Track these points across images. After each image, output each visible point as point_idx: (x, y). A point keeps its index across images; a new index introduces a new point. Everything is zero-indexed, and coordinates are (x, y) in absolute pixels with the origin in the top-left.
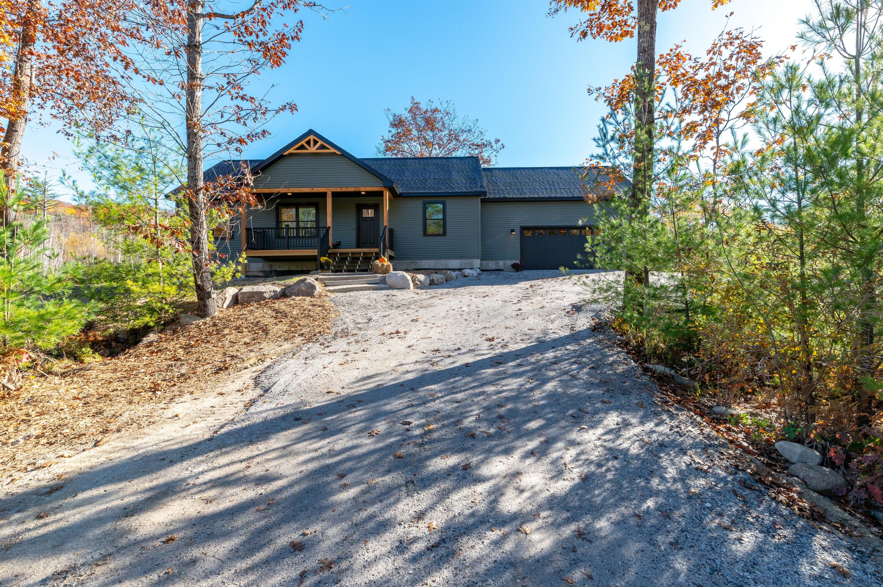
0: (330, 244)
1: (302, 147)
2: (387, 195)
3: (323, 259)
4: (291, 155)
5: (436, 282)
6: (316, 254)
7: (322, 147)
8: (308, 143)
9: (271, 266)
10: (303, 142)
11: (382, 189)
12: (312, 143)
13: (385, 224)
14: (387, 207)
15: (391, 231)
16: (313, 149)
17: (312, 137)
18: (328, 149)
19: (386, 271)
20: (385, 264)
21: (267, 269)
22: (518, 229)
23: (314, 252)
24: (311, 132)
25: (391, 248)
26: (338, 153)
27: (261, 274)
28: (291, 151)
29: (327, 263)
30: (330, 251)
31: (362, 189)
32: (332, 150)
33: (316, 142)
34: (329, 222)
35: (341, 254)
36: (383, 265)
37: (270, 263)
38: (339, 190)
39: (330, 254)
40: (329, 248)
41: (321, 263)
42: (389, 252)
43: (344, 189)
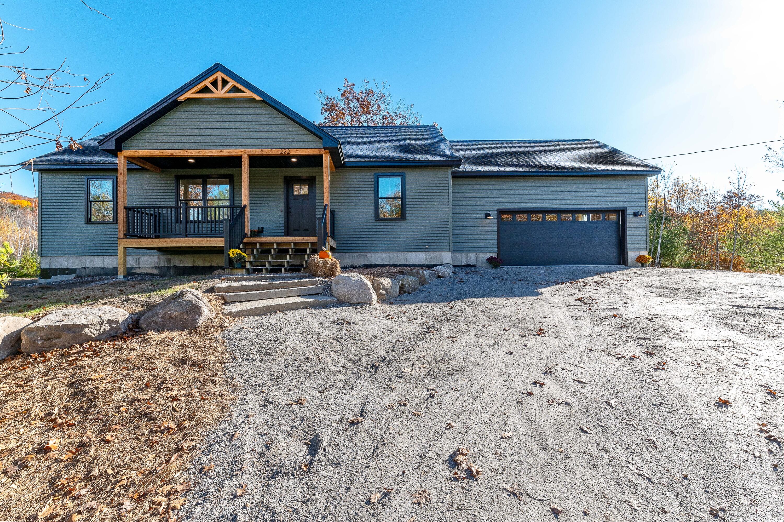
0: (247, 230)
1: (206, 90)
2: (327, 160)
3: (233, 252)
4: (189, 101)
5: (407, 288)
6: (223, 244)
7: (235, 90)
8: (214, 83)
9: (169, 260)
10: (207, 82)
11: (322, 151)
12: (220, 83)
13: (326, 201)
14: (327, 178)
15: (332, 213)
16: (220, 93)
17: (219, 75)
18: (243, 92)
19: (330, 273)
20: (329, 261)
21: (163, 264)
22: (494, 214)
23: (219, 242)
24: (217, 67)
25: (333, 236)
26: (258, 98)
27: (155, 272)
28: (190, 94)
29: (239, 258)
30: (245, 240)
31: (293, 152)
32: (249, 94)
33: (225, 83)
34: (245, 199)
35: (261, 244)
36: (325, 263)
37: (166, 257)
38: (259, 152)
39: (246, 244)
40: (245, 236)
41: (230, 258)
42: (331, 242)
43: (267, 152)
